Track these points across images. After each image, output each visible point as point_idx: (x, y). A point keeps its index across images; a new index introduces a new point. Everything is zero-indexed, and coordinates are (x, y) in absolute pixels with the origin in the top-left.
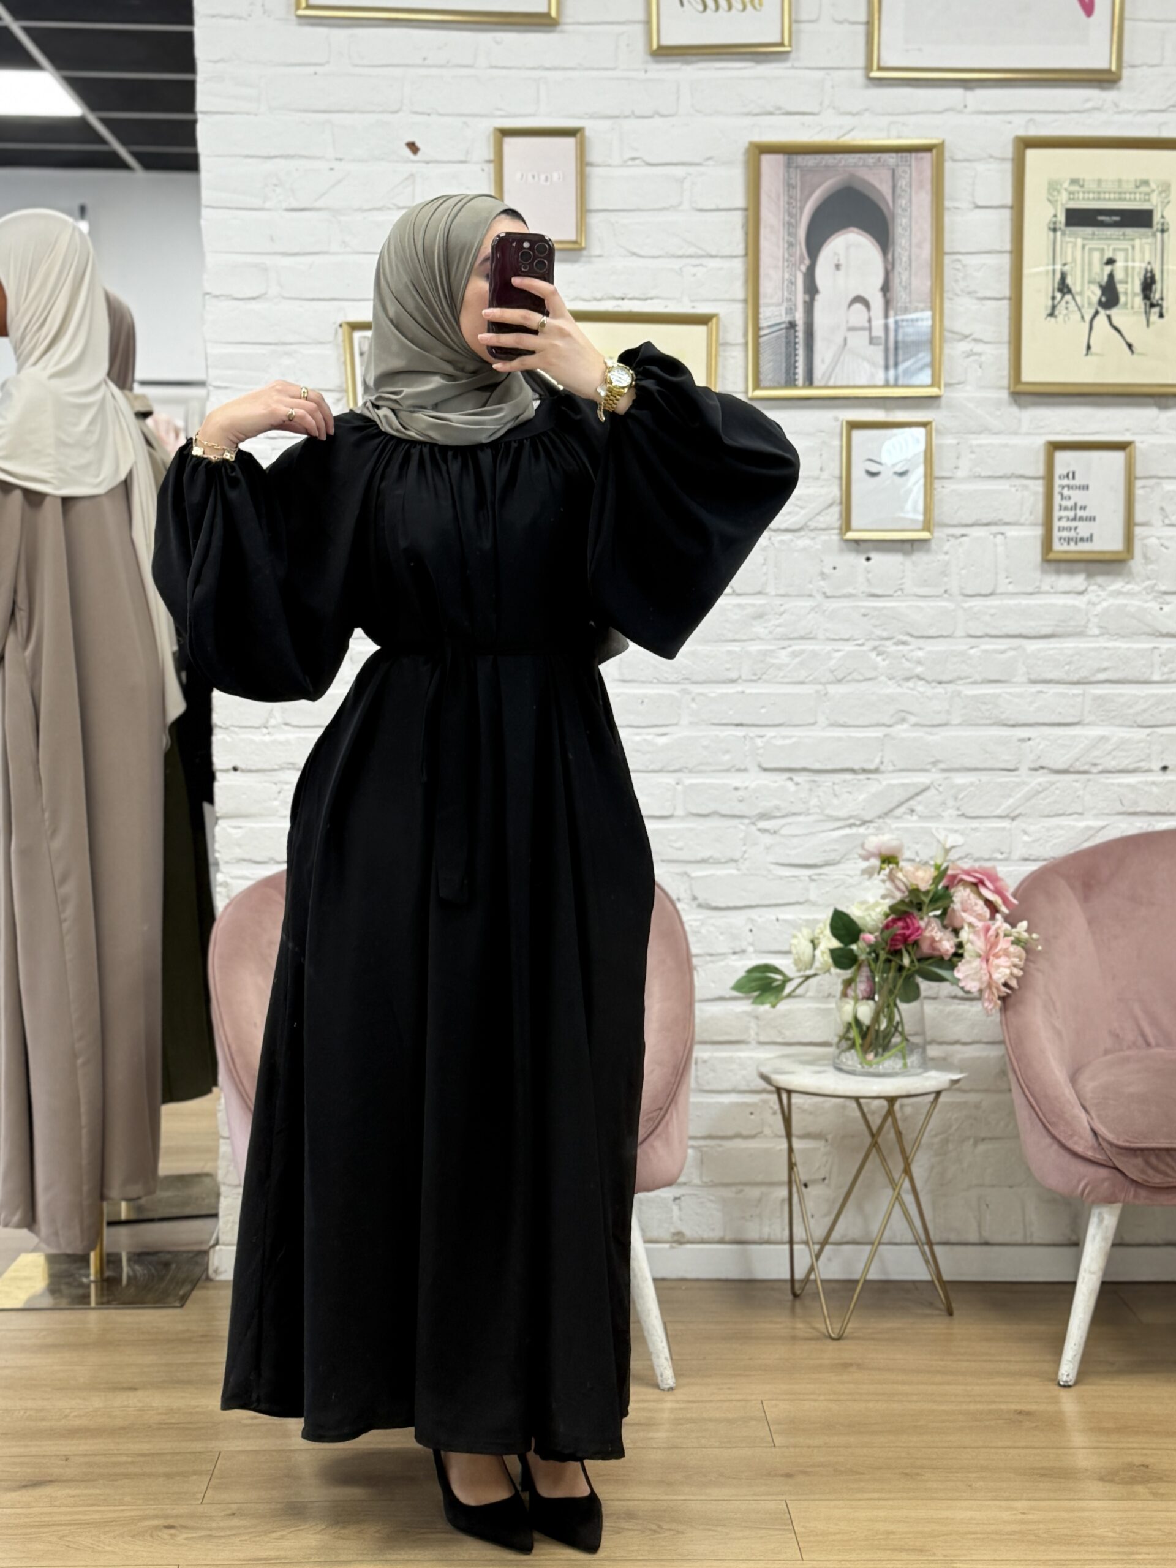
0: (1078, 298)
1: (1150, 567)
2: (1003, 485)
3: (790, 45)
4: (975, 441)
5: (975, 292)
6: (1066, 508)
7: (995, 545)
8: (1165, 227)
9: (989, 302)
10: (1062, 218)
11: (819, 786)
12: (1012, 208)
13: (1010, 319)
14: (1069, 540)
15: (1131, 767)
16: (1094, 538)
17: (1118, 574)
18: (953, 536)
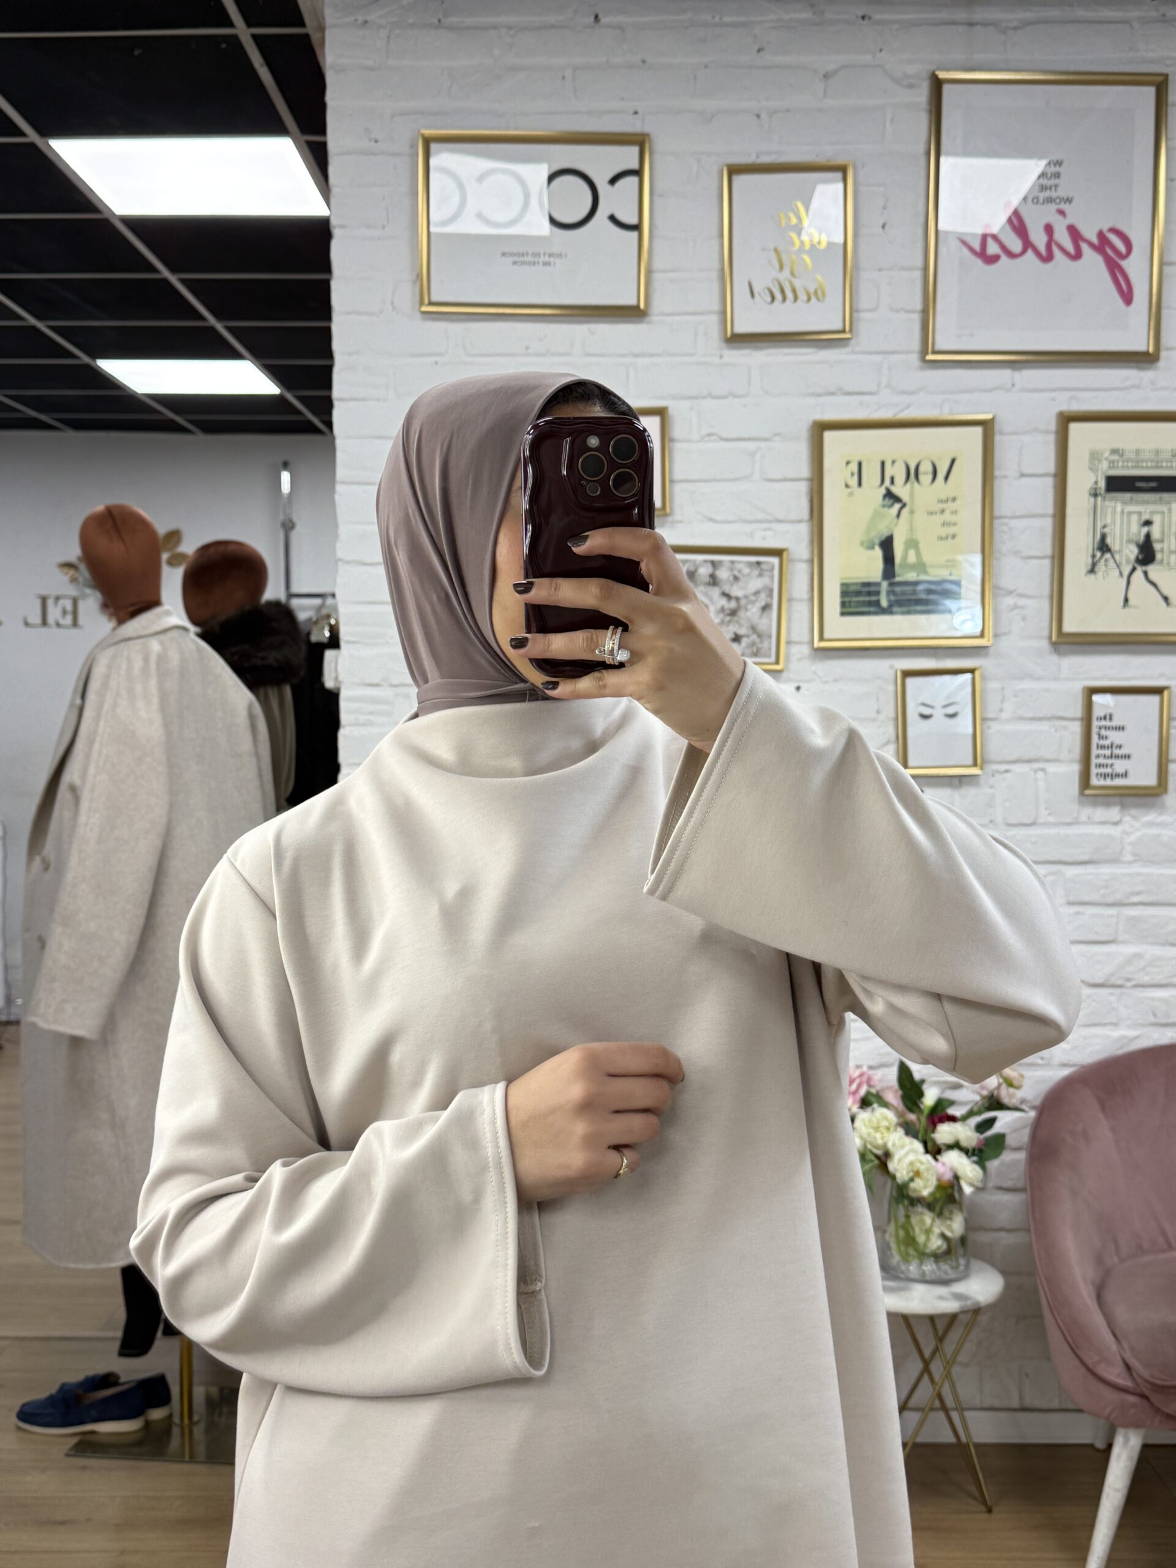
0: (1117, 557)
2: (1044, 726)
3: (851, 331)
4: (1017, 685)
5: (1020, 552)
6: (1103, 747)
7: (1036, 780)
9: (1034, 561)
10: (1102, 484)
12: (1055, 475)
13: (1052, 575)
14: (1105, 776)
15: (1165, 981)
16: (1130, 773)
17: (1152, 806)
18: (998, 772)
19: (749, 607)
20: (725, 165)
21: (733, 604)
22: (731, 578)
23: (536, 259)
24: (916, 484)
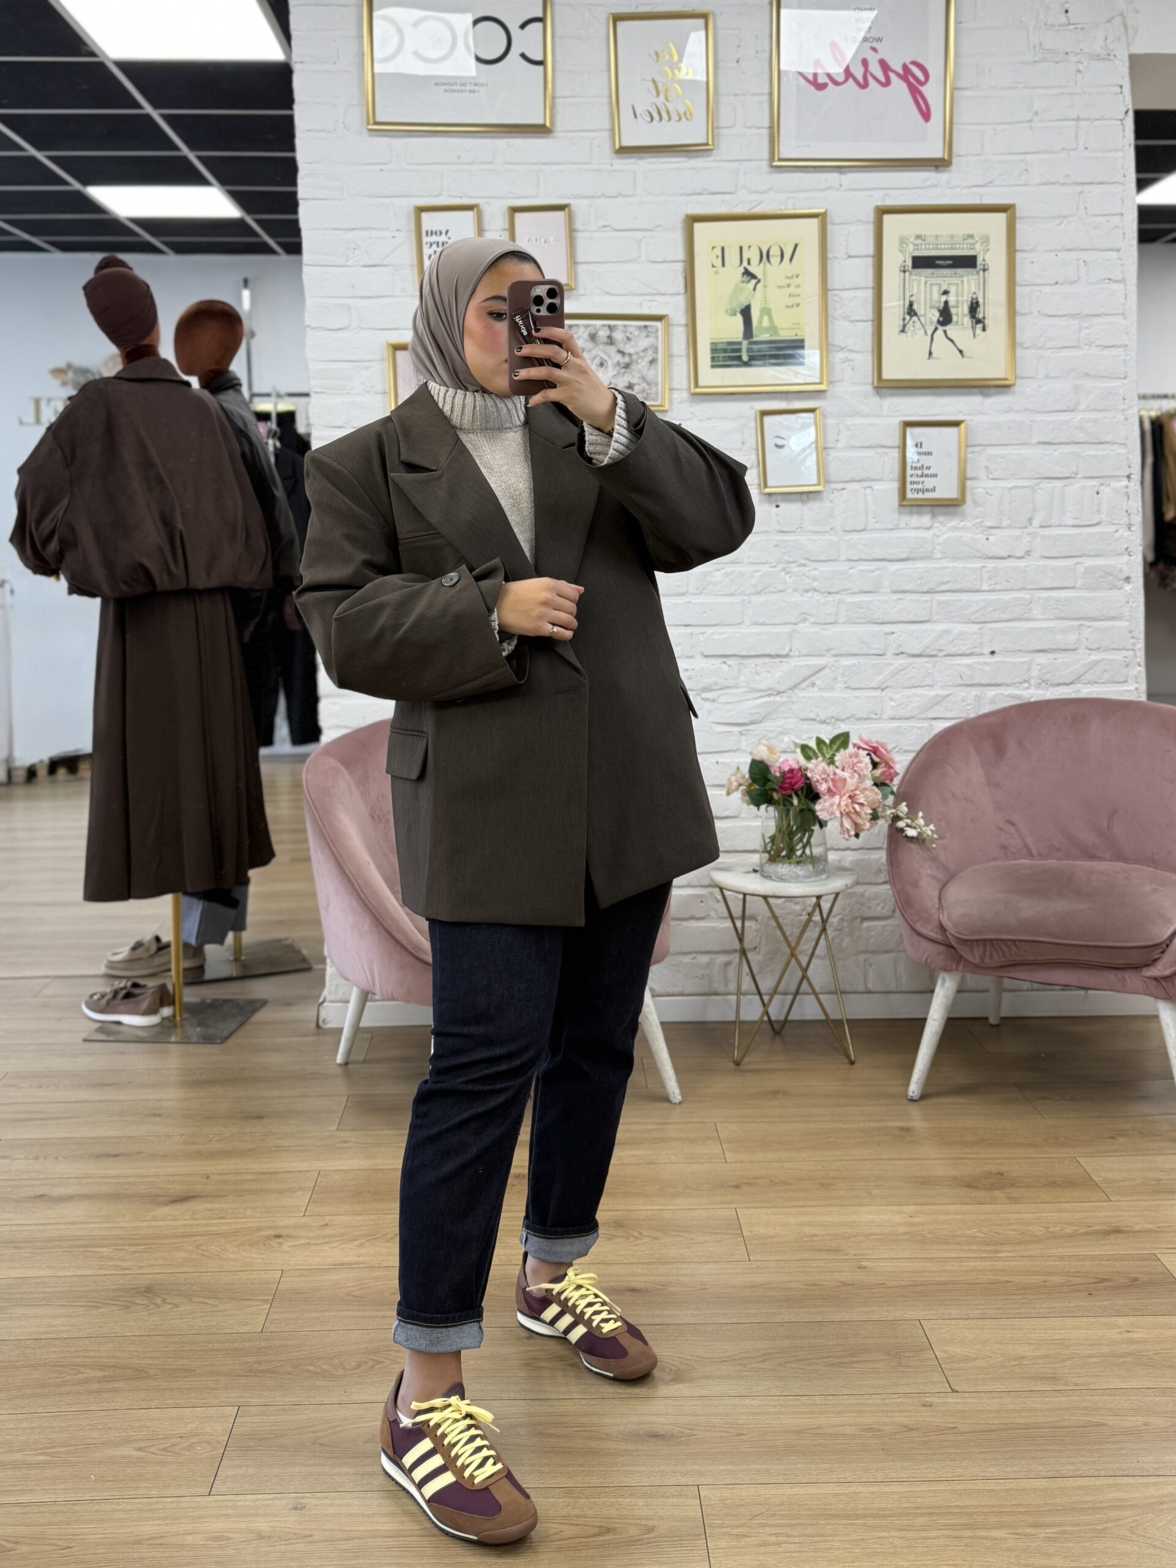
0: (922, 319)
1: (979, 509)
2: (871, 453)
3: (713, 145)
4: (850, 421)
5: (849, 317)
6: (916, 468)
7: (866, 495)
8: (986, 267)
9: (858, 324)
10: (909, 263)
11: (745, 667)
12: (873, 256)
13: (873, 334)
14: (918, 491)
15: (968, 652)
16: (937, 489)
17: (955, 514)
18: (837, 489)
19: (640, 361)
20: (613, 14)
21: (627, 359)
22: (625, 339)
23: (463, 88)
24: (768, 264)
